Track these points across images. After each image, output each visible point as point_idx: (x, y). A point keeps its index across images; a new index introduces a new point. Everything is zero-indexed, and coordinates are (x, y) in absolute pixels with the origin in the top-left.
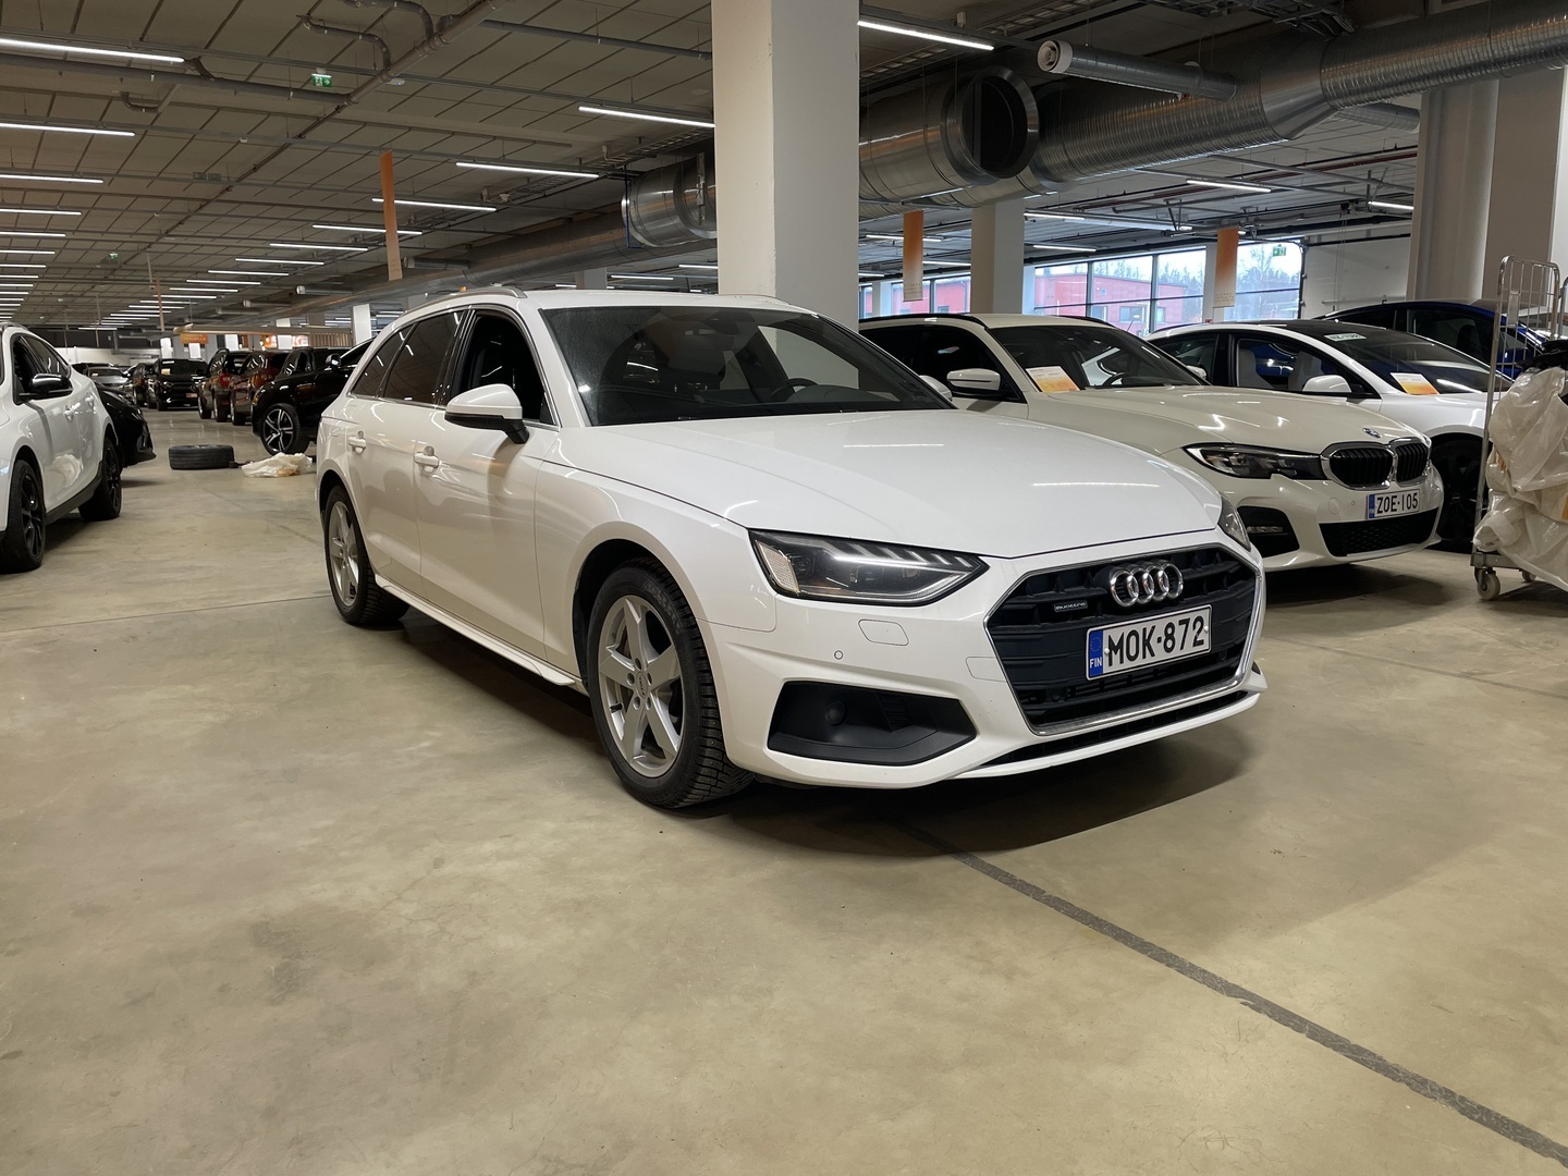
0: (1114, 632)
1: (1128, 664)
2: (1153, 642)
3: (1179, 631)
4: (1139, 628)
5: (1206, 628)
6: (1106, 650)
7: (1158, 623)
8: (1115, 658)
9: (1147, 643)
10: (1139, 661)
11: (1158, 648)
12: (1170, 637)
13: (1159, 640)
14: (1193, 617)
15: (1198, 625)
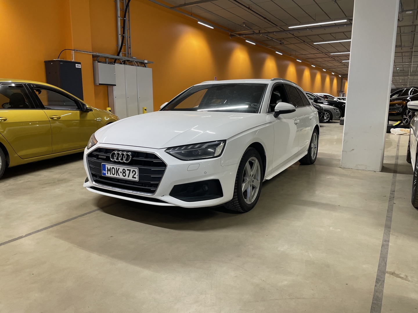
0: (108, 166)
1: (112, 175)
2: (119, 172)
3: (127, 172)
4: (115, 167)
5: (137, 174)
6: (106, 170)
7: (121, 168)
8: (109, 173)
9: (117, 172)
10: (115, 176)
11: (121, 175)
12: (125, 172)
13: (121, 172)
14: (132, 170)
15: (134, 172)
